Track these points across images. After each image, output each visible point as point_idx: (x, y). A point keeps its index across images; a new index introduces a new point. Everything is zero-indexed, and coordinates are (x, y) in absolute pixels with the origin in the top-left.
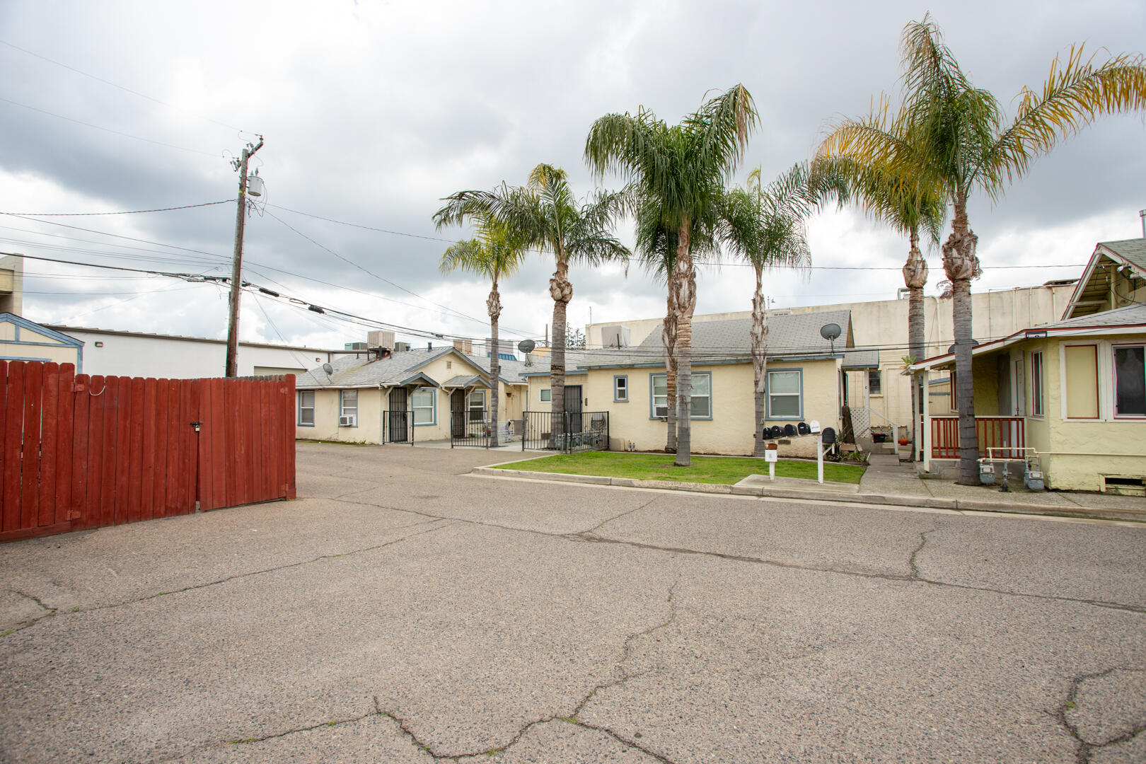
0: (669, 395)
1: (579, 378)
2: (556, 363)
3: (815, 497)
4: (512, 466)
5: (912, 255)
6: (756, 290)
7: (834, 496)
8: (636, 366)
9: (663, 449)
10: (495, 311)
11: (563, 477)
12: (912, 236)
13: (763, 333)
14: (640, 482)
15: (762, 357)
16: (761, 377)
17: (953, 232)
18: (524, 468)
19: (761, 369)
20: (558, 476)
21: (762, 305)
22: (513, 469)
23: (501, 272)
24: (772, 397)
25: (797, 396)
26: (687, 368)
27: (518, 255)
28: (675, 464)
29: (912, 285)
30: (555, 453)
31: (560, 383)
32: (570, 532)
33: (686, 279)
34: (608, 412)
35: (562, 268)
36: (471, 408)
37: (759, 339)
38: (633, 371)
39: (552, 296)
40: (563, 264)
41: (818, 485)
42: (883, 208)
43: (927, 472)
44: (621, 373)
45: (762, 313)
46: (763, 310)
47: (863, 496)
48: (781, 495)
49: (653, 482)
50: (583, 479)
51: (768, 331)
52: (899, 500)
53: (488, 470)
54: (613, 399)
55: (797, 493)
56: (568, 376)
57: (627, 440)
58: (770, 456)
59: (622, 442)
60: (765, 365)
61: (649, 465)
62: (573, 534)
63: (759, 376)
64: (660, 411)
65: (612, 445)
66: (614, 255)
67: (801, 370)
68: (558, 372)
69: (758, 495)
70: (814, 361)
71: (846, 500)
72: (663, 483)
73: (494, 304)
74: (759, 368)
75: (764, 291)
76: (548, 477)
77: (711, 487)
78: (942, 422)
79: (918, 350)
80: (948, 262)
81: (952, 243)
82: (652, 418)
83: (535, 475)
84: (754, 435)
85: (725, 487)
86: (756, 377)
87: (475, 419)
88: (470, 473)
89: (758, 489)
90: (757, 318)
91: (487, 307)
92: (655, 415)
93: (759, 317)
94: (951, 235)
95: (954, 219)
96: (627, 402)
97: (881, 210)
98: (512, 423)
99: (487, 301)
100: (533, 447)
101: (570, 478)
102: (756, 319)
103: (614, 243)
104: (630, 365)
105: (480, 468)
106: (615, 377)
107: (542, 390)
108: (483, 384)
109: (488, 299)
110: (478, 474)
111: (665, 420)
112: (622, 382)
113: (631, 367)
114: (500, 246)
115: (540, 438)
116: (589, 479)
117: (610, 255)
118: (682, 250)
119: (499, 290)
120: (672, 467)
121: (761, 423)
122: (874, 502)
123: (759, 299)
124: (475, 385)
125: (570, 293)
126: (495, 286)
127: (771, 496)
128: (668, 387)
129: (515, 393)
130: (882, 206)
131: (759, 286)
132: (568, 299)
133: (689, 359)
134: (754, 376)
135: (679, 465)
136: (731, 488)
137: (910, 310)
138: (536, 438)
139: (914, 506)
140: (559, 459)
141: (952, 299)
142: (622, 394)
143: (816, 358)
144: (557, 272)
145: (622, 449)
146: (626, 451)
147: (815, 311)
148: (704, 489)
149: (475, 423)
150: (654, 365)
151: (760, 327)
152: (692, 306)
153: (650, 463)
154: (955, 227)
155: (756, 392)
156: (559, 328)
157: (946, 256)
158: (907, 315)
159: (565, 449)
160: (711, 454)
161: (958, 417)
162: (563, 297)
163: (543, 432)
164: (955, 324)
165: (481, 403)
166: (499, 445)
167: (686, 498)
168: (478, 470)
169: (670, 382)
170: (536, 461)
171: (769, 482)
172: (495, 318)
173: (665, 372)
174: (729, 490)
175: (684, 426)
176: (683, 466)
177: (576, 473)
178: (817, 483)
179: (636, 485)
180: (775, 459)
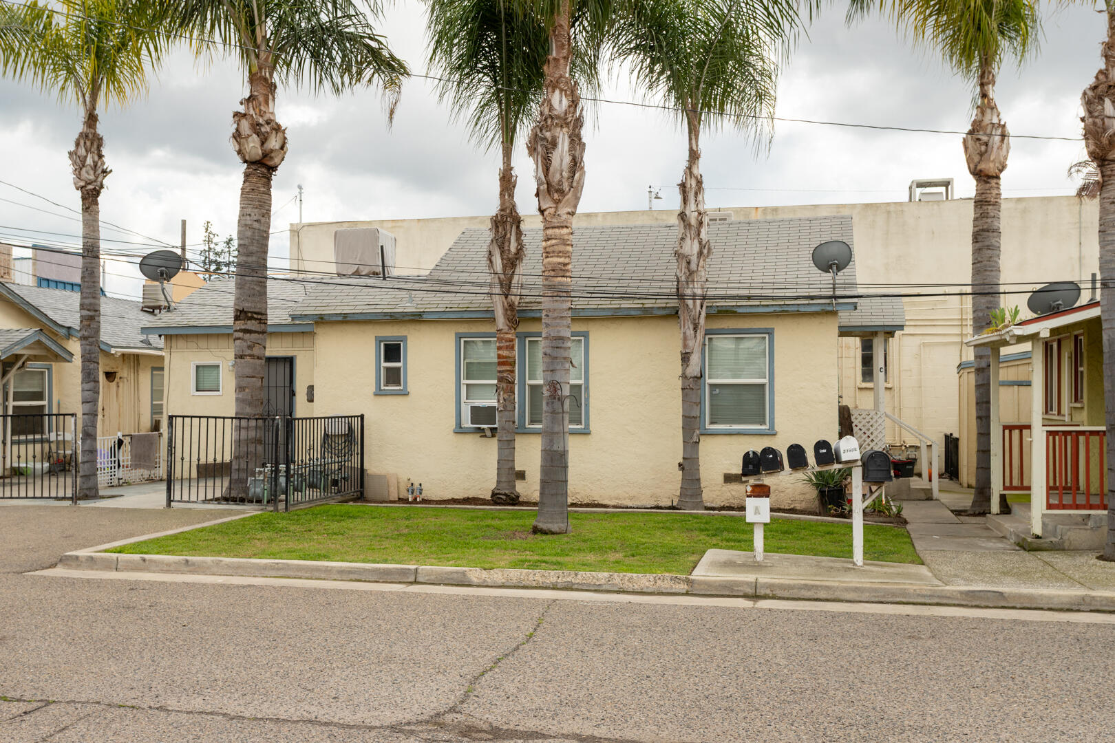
0: (500, 380)
1: (287, 342)
2: (247, 306)
3: (864, 597)
4: (161, 545)
5: (983, 113)
6: (687, 164)
7: (904, 593)
8: (425, 317)
9: (488, 497)
10: (92, 177)
11: (299, 568)
12: (982, 76)
13: (700, 253)
14: (485, 574)
15: (698, 302)
16: (695, 345)
17: (1103, 67)
18: (195, 550)
19: (695, 329)
20: (288, 567)
21: (700, 198)
22: (169, 553)
23: (104, 87)
24: (712, 386)
25: (763, 386)
26: (565, 322)
27: (144, 52)
28: (536, 530)
29: (981, 171)
30: (250, 511)
31: (256, 351)
32: (409, 717)
33: (565, 130)
34: (362, 417)
35: (260, 91)
36: (14, 407)
37: (693, 266)
38: (418, 327)
39: (239, 152)
40: (265, 79)
41: (853, 569)
42: (930, 15)
43: (1038, 537)
44: (391, 332)
45: (700, 214)
46: (701, 208)
47: (961, 592)
48: (795, 593)
49: (515, 574)
50: (350, 571)
51: (709, 249)
52: (1030, 597)
53: (102, 559)
54: (372, 388)
55: (828, 588)
56: (273, 334)
57: (404, 477)
58: (757, 511)
59: (393, 482)
60: (702, 321)
61: (478, 534)
62: (420, 723)
63: (691, 343)
64: (481, 414)
65: (371, 489)
66: (368, 72)
67: (770, 332)
68: (251, 325)
69: (746, 596)
70: (798, 314)
71: (928, 601)
72: (537, 576)
73: (89, 161)
74: (691, 327)
75: (702, 168)
76: (262, 571)
77: (643, 580)
78: (1082, 439)
79: (988, 298)
80: (1094, 124)
81: (1102, 88)
82: (460, 430)
83: (228, 566)
84: (680, 465)
85: (676, 579)
86: (685, 346)
87: (26, 433)
88: (53, 566)
89: (748, 583)
90: (690, 223)
91: (71, 169)
92: (467, 423)
93: (693, 222)
94: (1101, 72)
95: (1107, 40)
96: (405, 393)
97: (925, 19)
98: (127, 440)
99: (70, 154)
100: (193, 498)
101: (317, 569)
102: (688, 225)
103: (374, 44)
104: (413, 314)
105: (83, 553)
106: (379, 340)
107: (198, 367)
108: (48, 349)
109: (73, 148)
110: (78, 567)
111: (488, 433)
112: (393, 351)
113: (417, 319)
114: (103, 27)
115: (194, 474)
116: (365, 570)
117: (360, 73)
118: (557, 67)
119: (101, 129)
120: (531, 537)
121: (695, 439)
122: (983, 604)
123: (694, 183)
124: (27, 352)
125: (282, 148)
126: (92, 119)
127: (774, 597)
128: (500, 364)
129: (124, 372)
130: (928, 12)
131: (694, 156)
132: (277, 160)
133: (569, 305)
134: (680, 343)
135: (544, 532)
136: (688, 581)
137: (976, 219)
138: (186, 475)
139: (1061, 610)
140: (265, 525)
141: (1097, 201)
142: (394, 377)
143: (802, 309)
144: (251, 99)
145: (394, 497)
146: (405, 501)
147: (769, 217)
148: (629, 586)
149: (27, 442)
150: (466, 315)
151: (696, 242)
152: (576, 189)
153: (479, 528)
154: (1106, 57)
155: (684, 376)
156: (256, 225)
157: (1090, 112)
158: (969, 229)
159: (273, 500)
160: (587, 505)
161: (1104, 428)
162: (266, 155)
163: (203, 461)
164: (1102, 247)
165: (39, 396)
166: (101, 493)
167: (607, 607)
168: (77, 558)
169: (504, 353)
170: (212, 530)
171: (757, 567)
172: (90, 196)
173: (494, 330)
174: (683, 587)
175: (555, 448)
176: (553, 533)
177: (326, 557)
178: (850, 566)
179: (475, 581)
180: (766, 517)
